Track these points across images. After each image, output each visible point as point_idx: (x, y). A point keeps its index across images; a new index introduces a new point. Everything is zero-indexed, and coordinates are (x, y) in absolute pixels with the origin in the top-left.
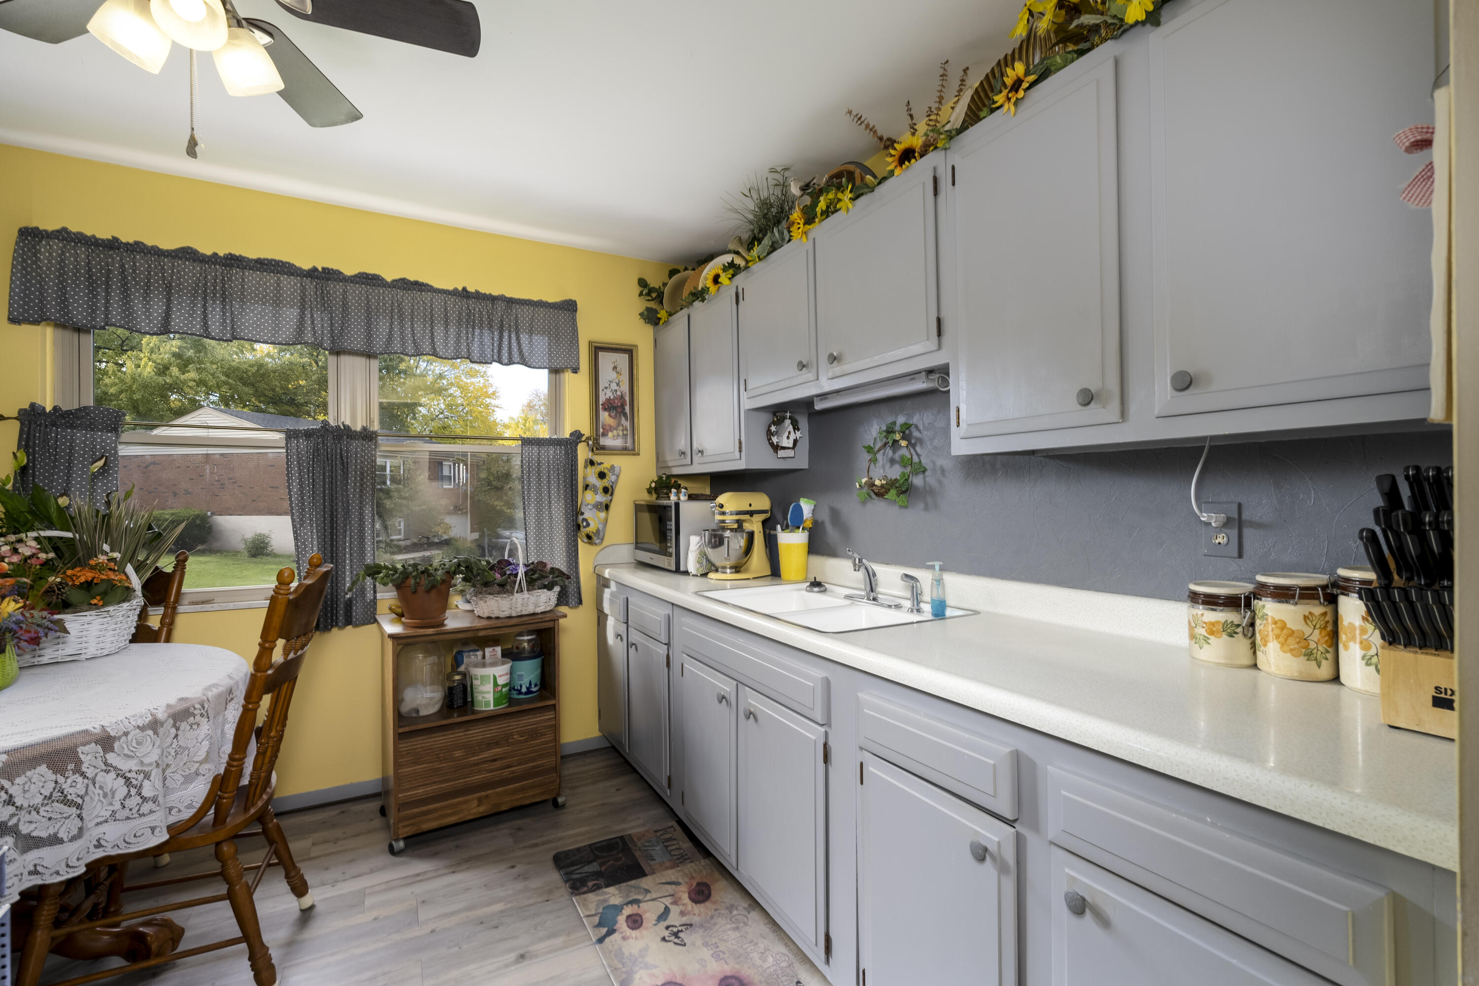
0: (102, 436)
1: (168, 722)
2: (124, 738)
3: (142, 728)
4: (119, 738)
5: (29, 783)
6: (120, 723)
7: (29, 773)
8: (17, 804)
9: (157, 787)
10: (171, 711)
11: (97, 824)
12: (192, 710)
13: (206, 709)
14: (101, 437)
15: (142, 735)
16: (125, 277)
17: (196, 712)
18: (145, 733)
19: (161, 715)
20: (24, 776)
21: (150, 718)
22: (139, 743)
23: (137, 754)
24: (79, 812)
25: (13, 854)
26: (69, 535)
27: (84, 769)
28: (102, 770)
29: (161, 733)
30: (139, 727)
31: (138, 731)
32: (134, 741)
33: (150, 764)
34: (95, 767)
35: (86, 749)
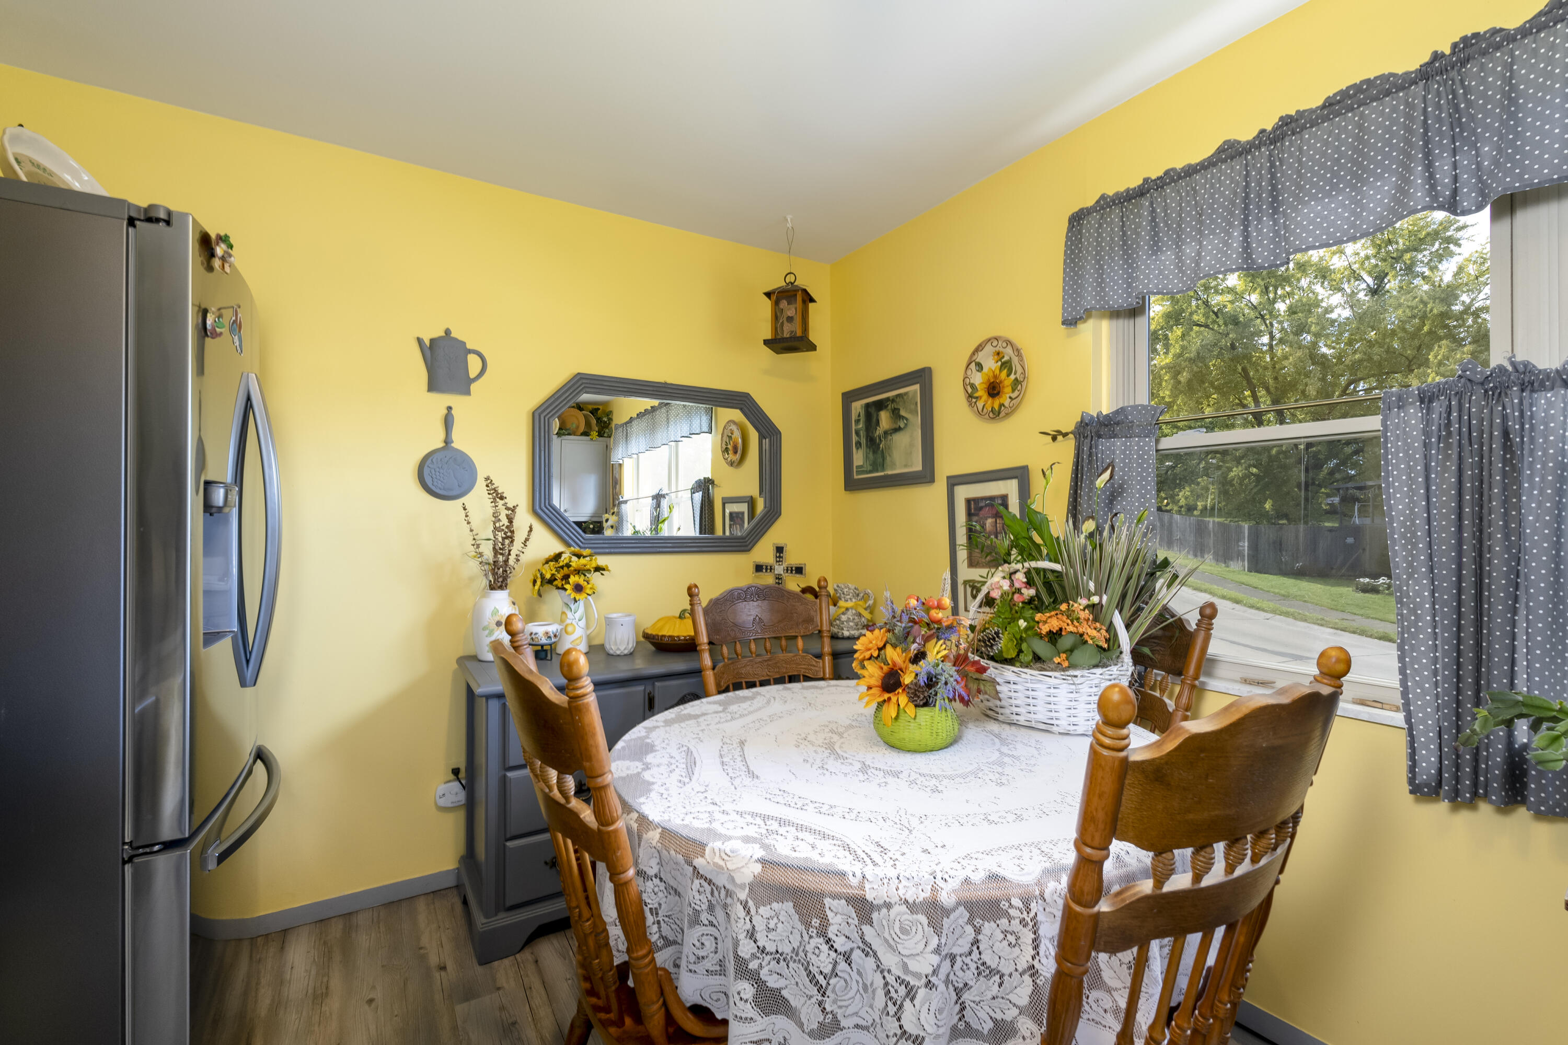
0: (1139, 442)
1: (957, 912)
2: (884, 911)
3: (912, 907)
4: (879, 908)
5: (775, 920)
6: (886, 881)
7: (775, 905)
8: (759, 944)
9: (923, 1022)
10: (967, 894)
11: (857, 1026)
12: (1004, 905)
13: (1032, 914)
14: (1138, 444)
15: (910, 917)
16: (1157, 225)
17: (1012, 912)
18: (915, 916)
19: (947, 898)
20: (769, 907)
21: (927, 894)
22: (904, 931)
23: (900, 948)
24: (820, 998)
25: (749, 1010)
26: (1057, 567)
27: (830, 935)
28: (859, 948)
29: (946, 926)
30: (906, 901)
31: (904, 908)
32: (897, 924)
33: (917, 975)
34: (847, 937)
35: (835, 903)
